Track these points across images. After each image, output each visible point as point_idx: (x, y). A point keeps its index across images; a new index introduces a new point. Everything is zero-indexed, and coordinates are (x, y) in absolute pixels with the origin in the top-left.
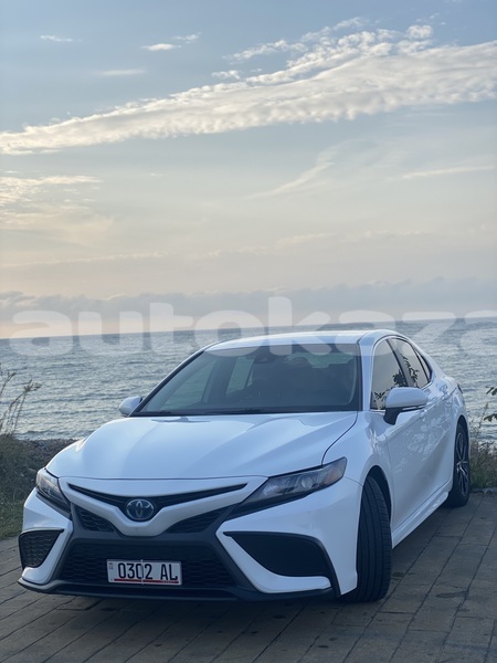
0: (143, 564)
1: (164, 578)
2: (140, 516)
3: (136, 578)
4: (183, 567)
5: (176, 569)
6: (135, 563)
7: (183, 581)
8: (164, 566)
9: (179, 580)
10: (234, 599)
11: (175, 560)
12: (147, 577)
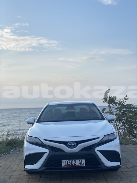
0: (73, 160)
1: (80, 164)
2: (72, 147)
3: (71, 165)
4: (85, 161)
5: (83, 161)
6: (71, 160)
7: (85, 165)
8: (80, 161)
9: (84, 164)
10: (101, 169)
11: (83, 159)
12: (74, 164)
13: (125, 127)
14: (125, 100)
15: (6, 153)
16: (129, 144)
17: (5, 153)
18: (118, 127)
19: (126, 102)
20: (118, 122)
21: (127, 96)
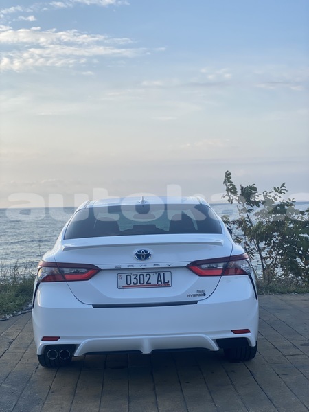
13: (278, 254)
14: (278, 194)
15: (18, 312)
16: (289, 292)
17: (15, 312)
18: (263, 254)
19: (280, 197)
20: (264, 242)
21: (283, 185)
